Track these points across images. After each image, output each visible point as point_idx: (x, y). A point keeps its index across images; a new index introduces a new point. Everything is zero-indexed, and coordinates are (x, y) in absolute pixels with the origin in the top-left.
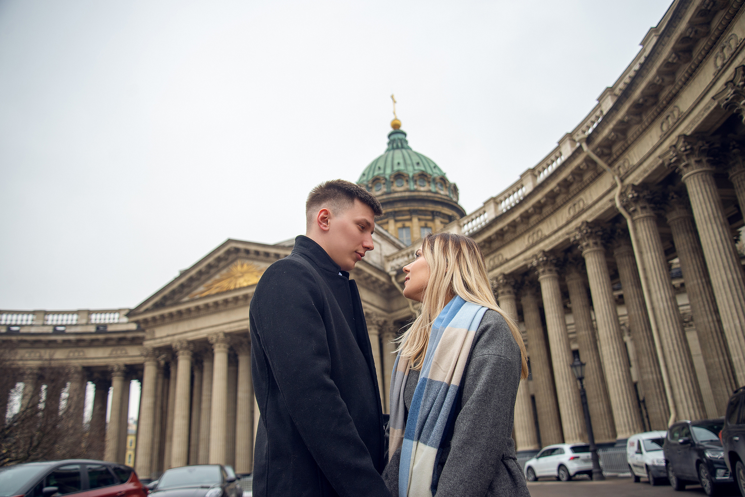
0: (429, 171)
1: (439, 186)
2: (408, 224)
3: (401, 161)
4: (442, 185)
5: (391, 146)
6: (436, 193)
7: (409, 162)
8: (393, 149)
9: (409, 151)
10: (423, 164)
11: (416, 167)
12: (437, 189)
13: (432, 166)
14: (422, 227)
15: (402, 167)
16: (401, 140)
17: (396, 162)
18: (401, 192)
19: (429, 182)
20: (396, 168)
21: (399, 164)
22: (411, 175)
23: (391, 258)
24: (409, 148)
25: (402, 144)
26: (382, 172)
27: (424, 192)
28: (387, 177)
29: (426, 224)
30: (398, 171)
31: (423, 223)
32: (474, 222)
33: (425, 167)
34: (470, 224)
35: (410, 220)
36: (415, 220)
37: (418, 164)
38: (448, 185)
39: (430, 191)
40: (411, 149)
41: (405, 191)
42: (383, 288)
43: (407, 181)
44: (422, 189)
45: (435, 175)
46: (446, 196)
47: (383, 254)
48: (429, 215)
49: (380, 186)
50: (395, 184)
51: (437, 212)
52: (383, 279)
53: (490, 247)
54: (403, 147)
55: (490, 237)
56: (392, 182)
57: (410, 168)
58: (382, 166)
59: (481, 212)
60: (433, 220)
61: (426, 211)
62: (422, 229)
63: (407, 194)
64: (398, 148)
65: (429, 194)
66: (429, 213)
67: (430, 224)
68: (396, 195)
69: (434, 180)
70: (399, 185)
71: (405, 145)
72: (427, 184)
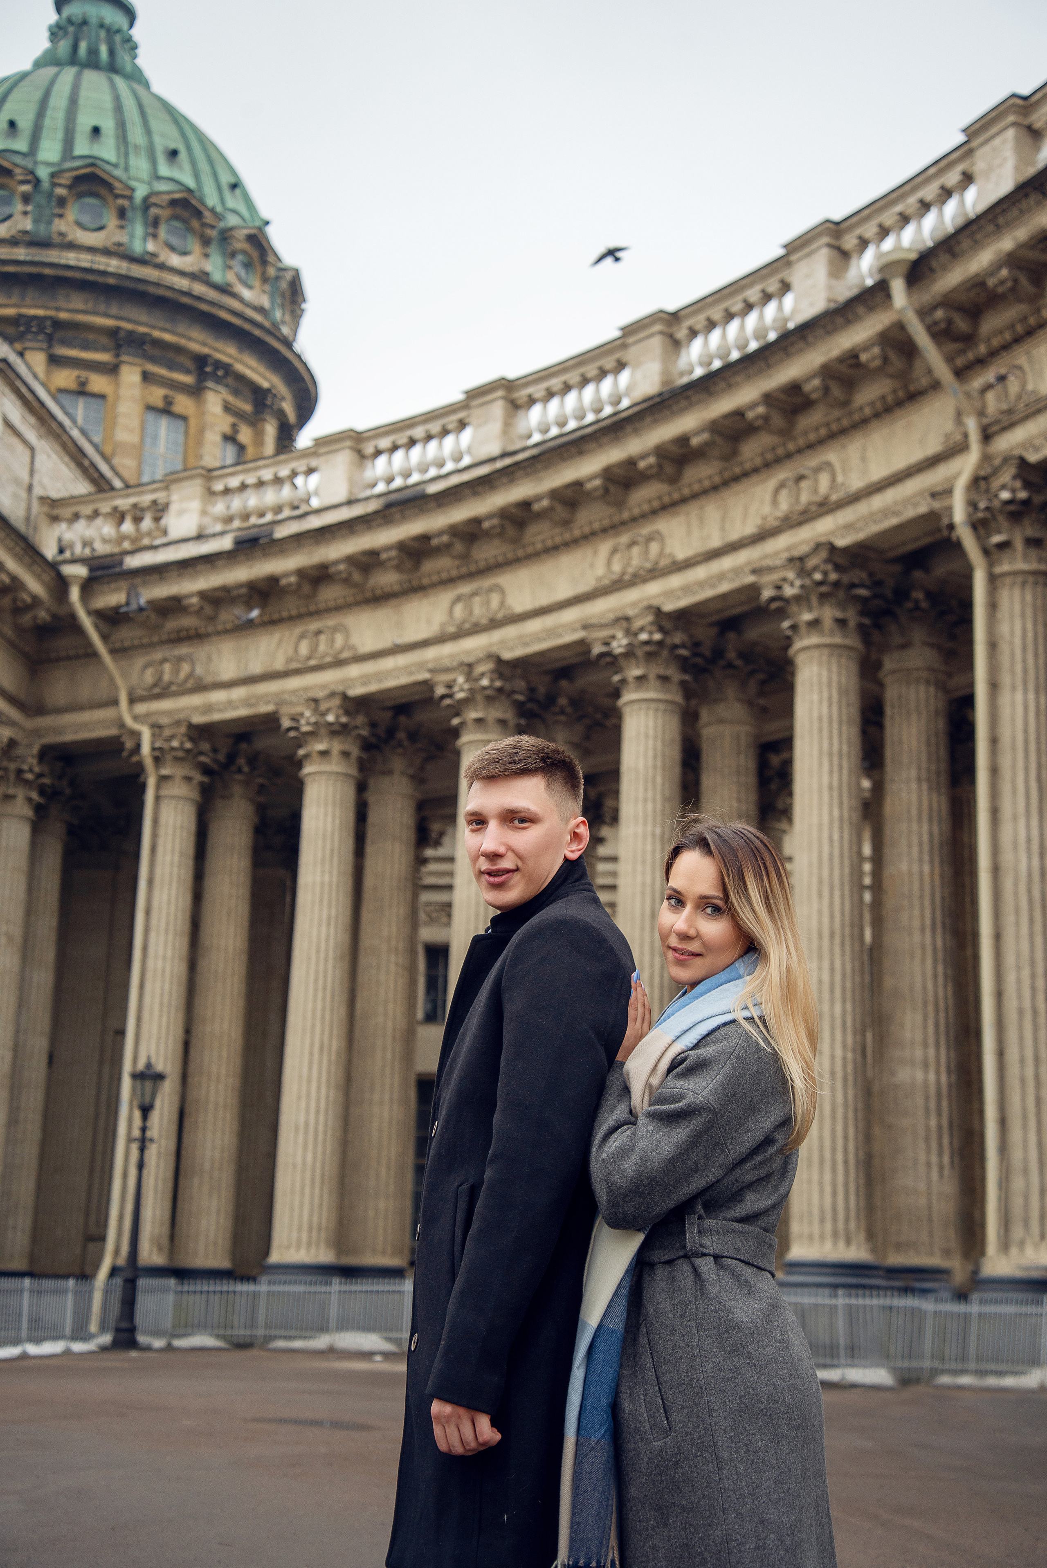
0: (212, 199)
1: (237, 264)
2: (98, 383)
3: (108, 125)
4: (248, 266)
5: (64, 46)
6: (225, 289)
7: (136, 135)
8: (73, 59)
9: (140, 89)
10: (193, 163)
11: (164, 170)
12: (231, 277)
13: (226, 179)
14: (150, 408)
15: (107, 151)
16: (111, 32)
17: (85, 122)
18: (91, 250)
19: (206, 242)
20: (82, 147)
21: (96, 131)
22: (141, 192)
23: (66, 512)
24: (137, 77)
25: (112, 52)
26: (21, 145)
27: (182, 273)
28: (43, 173)
29: (168, 401)
30: (93, 161)
31: (157, 395)
33: (197, 176)
34: (399, 456)
35: (112, 370)
36: (131, 375)
37: (174, 153)
38: (271, 272)
39: (202, 277)
40: (147, 85)
41: (106, 252)
43: (122, 213)
44: (175, 260)
45: (232, 220)
46: (261, 310)
47: (38, 491)
48: (187, 372)
49: (8, 201)
50: (72, 213)
51: (218, 364)
52: (35, 586)
54: (113, 68)
56: (62, 202)
57: (140, 166)
58: (25, 123)
59: (451, 421)
60: (196, 391)
61: (178, 349)
62: (151, 417)
63: (114, 265)
64: (93, 63)
65: (199, 289)
66: (188, 363)
67: (183, 404)
68: (71, 258)
69: (225, 236)
70: (86, 219)
71: (123, 57)
72: (196, 247)
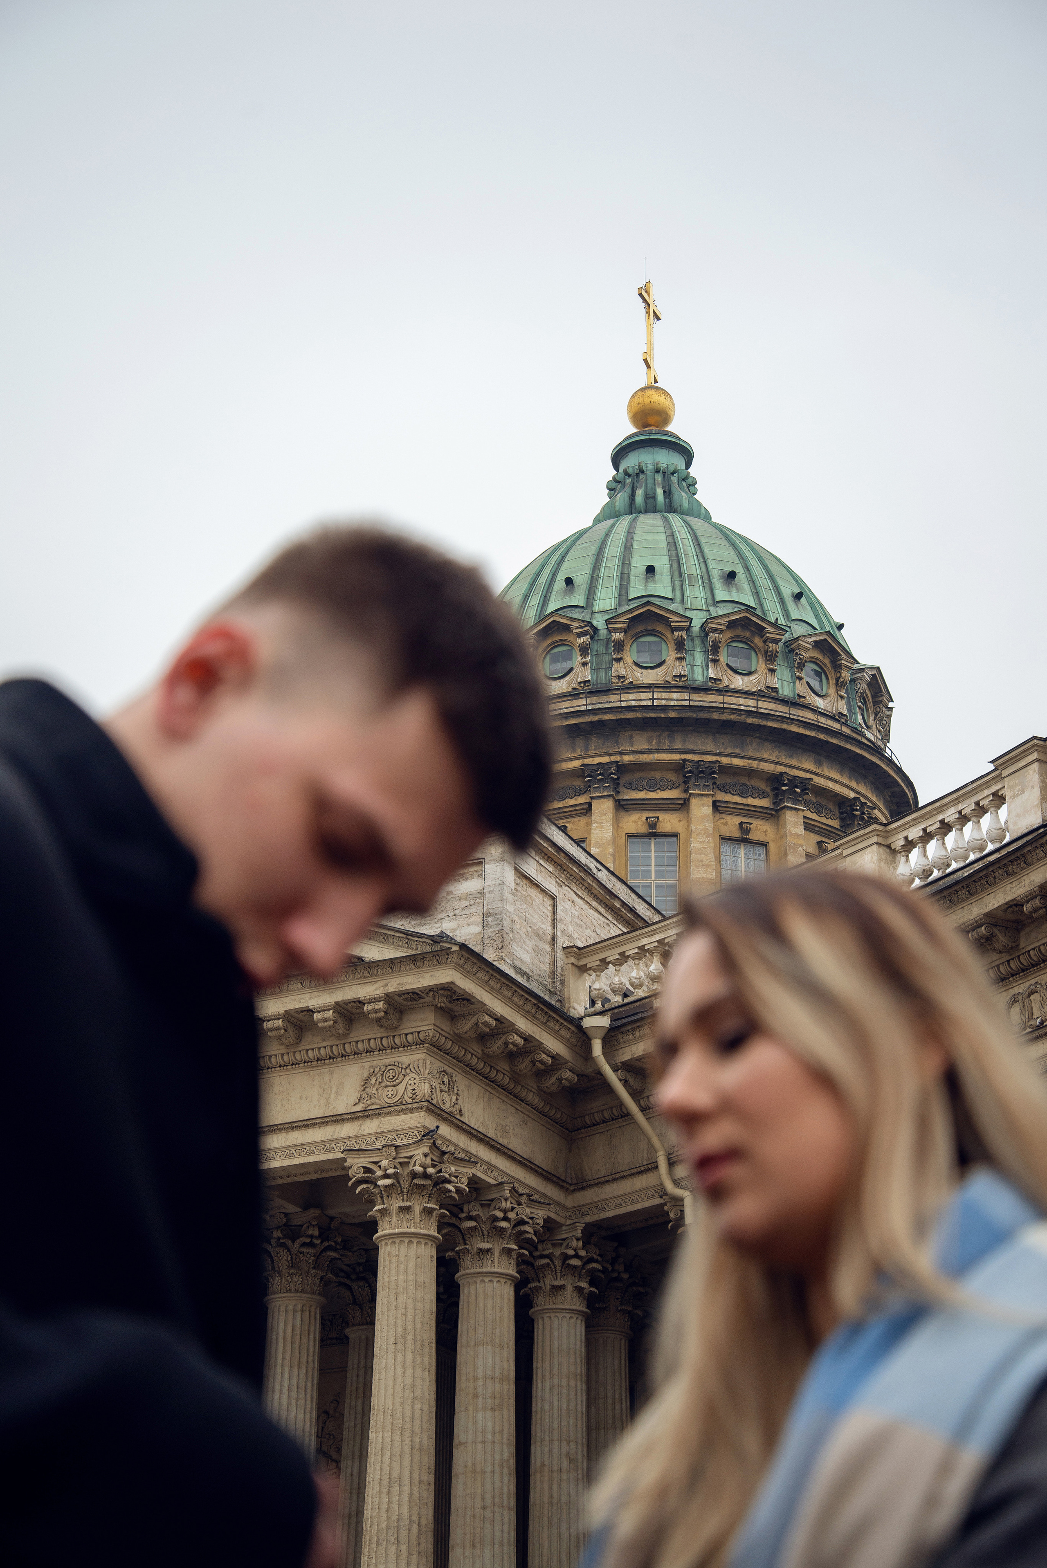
0: (774, 613)
1: (808, 674)
2: (668, 822)
3: (662, 563)
4: (819, 674)
5: (622, 497)
6: (795, 703)
7: (691, 566)
8: (632, 509)
9: (697, 523)
10: (752, 582)
11: (721, 594)
12: (801, 689)
13: (788, 590)
14: (724, 839)
15: (662, 587)
16: (666, 474)
17: (639, 564)
18: (650, 687)
19: (770, 657)
20: (637, 589)
21: (650, 570)
22: (698, 620)
23: (592, 961)
24: (700, 513)
25: (668, 493)
26: (578, 599)
27: (747, 694)
28: (599, 622)
29: (744, 829)
30: (647, 600)
31: (731, 824)
32: (951, 839)
33: (757, 594)
34: (933, 846)
35: (682, 806)
36: (701, 808)
37: (732, 575)
38: (846, 675)
39: (770, 694)
40: (707, 517)
41: (667, 687)
42: (551, 1083)
43: (680, 646)
44: (739, 682)
45: (799, 630)
46: (837, 717)
47: (562, 941)
48: (763, 795)
49: (568, 657)
50: (630, 655)
51: (794, 782)
52: (553, 1044)
53: (1012, 949)
54: (671, 508)
55: (1015, 905)
56: (619, 646)
57: (696, 595)
58: (582, 577)
59: (984, 796)
60: (773, 815)
61: (750, 773)
62: (727, 848)
63: (675, 698)
64: (650, 507)
65: (766, 706)
66: (763, 786)
67: (761, 829)
68: (631, 699)
69: (791, 648)
70: (644, 659)
71: (681, 496)
72: (760, 665)
